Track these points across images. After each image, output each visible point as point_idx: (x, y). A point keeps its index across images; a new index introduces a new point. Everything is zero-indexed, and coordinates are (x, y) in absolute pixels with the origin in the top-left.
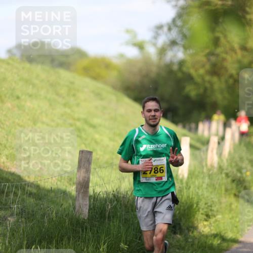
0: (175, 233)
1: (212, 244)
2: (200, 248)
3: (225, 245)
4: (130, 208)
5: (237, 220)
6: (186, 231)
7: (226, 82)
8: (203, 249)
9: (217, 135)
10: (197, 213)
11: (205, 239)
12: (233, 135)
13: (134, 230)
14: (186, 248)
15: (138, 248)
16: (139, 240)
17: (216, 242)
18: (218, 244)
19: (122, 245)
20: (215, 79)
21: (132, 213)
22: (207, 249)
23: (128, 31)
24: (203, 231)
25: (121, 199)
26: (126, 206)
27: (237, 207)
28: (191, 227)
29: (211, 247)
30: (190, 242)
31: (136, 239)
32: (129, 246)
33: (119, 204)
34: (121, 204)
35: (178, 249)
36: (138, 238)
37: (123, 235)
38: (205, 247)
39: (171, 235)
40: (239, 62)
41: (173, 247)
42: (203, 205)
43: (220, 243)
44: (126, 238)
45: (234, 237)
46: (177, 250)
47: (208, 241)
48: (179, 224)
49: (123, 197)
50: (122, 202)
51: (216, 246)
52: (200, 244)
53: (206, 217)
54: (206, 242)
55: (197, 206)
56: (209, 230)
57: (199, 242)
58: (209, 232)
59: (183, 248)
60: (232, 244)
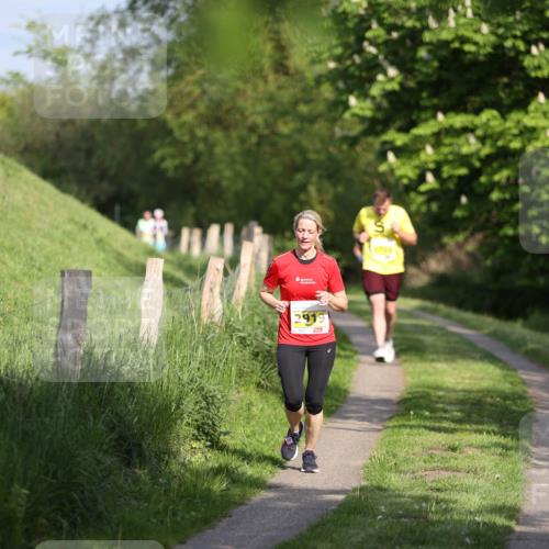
0: (128, 465)
1: (209, 490)
2: (182, 497)
3: (236, 491)
4: (34, 410)
5: (264, 440)
6: (154, 461)
7: (243, 141)
8: (189, 501)
9: (221, 255)
10: (179, 421)
11: (194, 479)
12: (256, 256)
13: (41, 456)
14: (154, 498)
15: (51, 495)
16: (53, 478)
17: (219, 485)
18: (222, 491)
19: (16, 487)
20: (218, 135)
21: (39, 420)
22: (198, 500)
23: (31, 26)
24: (190, 462)
25: (15, 388)
26: (25, 405)
27: (262, 410)
28: (165, 453)
29: (207, 497)
30: (161, 485)
31: (46, 474)
32: (29, 489)
33: (11, 399)
34: (14, 400)
35: (136, 498)
36: (50, 475)
37: (18, 466)
38: (195, 498)
39: (121, 469)
40: (271, 98)
41: (126, 494)
42: (191, 406)
43: (228, 489)
44: (25, 473)
45: (256, 476)
46: (133, 502)
47: (199, 483)
48: (140, 445)
49: (21, 384)
50: (17, 396)
51: (218, 493)
52: (182, 489)
53: (195, 432)
54: (195, 486)
55: (178, 407)
56: (203, 459)
57: (180, 486)
58: (202, 464)
59: (147, 499)
60: (252, 490)
